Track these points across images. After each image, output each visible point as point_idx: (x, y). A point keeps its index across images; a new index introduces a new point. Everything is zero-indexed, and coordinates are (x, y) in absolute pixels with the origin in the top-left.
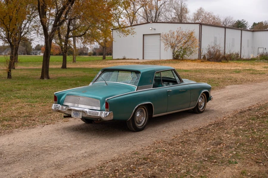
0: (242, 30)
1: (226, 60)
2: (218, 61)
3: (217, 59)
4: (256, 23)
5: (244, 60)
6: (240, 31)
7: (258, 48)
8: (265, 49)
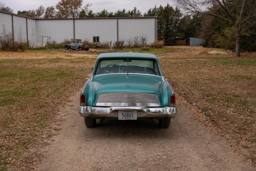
0: (27, 18)
1: (22, 49)
2: (14, 50)
3: (13, 49)
4: (20, 11)
5: (35, 49)
6: (25, 19)
7: (43, 37)
8: (50, 38)
